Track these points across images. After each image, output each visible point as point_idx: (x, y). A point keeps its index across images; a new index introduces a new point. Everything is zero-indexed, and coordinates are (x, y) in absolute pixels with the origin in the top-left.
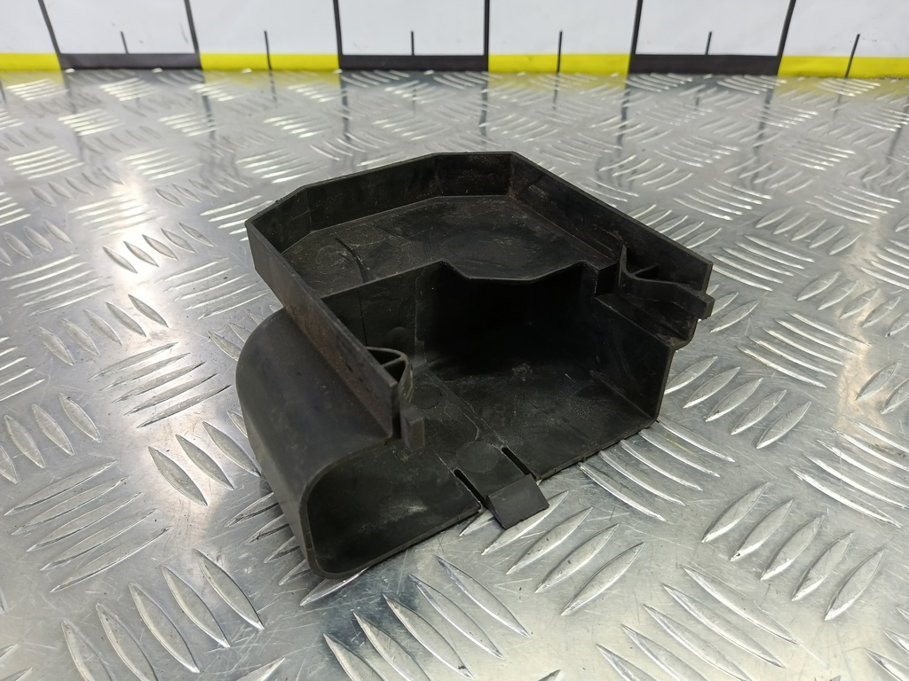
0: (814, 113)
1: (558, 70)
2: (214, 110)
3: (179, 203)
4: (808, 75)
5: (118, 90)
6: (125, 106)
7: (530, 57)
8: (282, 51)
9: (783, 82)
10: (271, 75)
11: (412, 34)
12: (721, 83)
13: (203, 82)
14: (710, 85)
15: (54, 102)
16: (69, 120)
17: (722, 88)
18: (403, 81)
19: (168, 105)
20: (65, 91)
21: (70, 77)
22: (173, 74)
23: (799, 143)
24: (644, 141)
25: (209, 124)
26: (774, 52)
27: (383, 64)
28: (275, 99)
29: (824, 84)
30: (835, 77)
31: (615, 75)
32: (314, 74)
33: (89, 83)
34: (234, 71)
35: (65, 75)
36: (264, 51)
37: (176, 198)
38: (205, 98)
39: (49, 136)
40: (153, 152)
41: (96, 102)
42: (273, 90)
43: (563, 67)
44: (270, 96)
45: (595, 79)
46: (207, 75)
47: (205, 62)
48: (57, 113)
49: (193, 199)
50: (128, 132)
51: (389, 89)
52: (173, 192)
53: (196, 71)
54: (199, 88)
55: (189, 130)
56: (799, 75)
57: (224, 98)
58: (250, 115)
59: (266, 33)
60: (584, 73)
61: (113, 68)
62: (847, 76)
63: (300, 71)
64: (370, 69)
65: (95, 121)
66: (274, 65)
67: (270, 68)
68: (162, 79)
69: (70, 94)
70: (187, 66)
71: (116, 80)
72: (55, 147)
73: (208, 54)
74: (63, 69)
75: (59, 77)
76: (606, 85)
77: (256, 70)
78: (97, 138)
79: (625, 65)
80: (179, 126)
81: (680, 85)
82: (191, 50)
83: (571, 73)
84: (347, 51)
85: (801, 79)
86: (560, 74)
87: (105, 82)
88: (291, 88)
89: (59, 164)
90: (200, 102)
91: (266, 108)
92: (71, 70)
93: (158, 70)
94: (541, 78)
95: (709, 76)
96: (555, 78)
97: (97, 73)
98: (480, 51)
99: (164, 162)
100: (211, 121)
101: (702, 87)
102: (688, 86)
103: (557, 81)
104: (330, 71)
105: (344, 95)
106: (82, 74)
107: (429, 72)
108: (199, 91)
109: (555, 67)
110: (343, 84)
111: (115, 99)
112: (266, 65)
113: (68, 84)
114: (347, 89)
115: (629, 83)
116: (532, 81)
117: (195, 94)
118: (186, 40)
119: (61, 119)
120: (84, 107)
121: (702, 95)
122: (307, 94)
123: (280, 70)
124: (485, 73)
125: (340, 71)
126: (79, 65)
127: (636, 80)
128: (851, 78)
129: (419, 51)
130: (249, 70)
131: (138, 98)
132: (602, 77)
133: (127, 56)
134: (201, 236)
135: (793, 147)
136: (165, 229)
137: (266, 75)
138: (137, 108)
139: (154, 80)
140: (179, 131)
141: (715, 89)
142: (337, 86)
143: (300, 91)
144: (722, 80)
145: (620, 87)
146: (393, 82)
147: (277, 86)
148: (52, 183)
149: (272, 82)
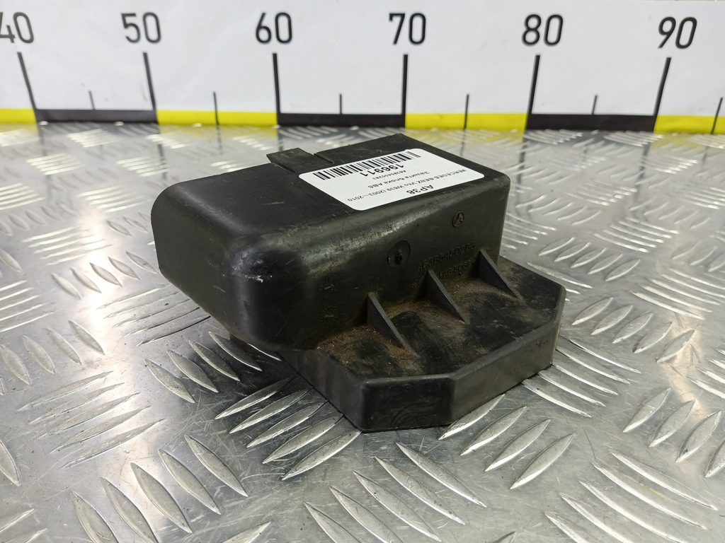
0: (695, 162)
1: (465, 127)
2: (167, 155)
3: (128, 234)
4: (680, 132)
5: (85, 138)
6: (88, 151)
7: (441, 116)
8: (228, 109)
9: (660, 136)
10: (218, 129)
11: (341, 96)
12: (607, 138)
13: (158, 133)
14: (598, 139)
15: (25, 147)
16: (38, 162)
17: (609, 142)
18: (332, 134)
19: (126, 152)
20: (37, 139)
21: (43, 129)
22: (133, 127)
23: (688, 186)
24: (551, 183)
25: (162, 167)
26: (650, 112)
27: (315, 121)
28: (221, 147)
29: (696, 139)
30: (703, 133)
31: (514, 131)
32: (255, 129)
33: (60, 133)
34: (186, 125)
35: (39, 127)
36: (212, 109)
37: (125, 229)
38: (160, 147)
39: (17, 176)
40: (109, 189)
41: (64, 148)
42: (219, 140)
43: (470, 123)
44: (216, 145)
45: (498, 134)
46: (162, 128)
47: (160, 118)
48: (27, 157)
49: (141, 230)
50: (88, 173)
51: (321, 140)
52: (124, 224)
53: (154, 125)
54: (155, 138)
55: (143, 171)
56: (672, 131)
57: (175, 146)
58: (198, 160)
59: (215, 94)
60: (489, 129)
61: (81, 121)
62: (712, 132)
63: (243, 126)
64: (304, 125)
65: (60, 163)
66: (221, 121)
67: (218, 123)
68: (123, 130)
69: (42, 142)
70: (146, 120)
71: (82, 130)
72: (19, 184)
73: (163, 111)
74: (38, 121)
75: (34, 128)
76: (508, 139)
77: (206, 125)
78: (60, 177)
79: (523, 123)
80: (134, 168)
81: (572, 139)
82: (149, 107)
83: (477, 129)
84: (284, 110)
85: (674, 135)
86: (467, 130)
87: (72, 132)
88: (236, 139)
89: (22, 199)
90: (156, 149)
91: (213, 154)
92: (44, 123)
93: (120, 124)
94: (451, 133)
95: (595, 132)
96: (462, 132)
97: (67, 126)
98: (398, 111)
99: (117, 198)
100: (163, 164)
101: (591, 140)
102: (579, 140)
103: (464, 135)
104: (269, 126)
105: (281, 145)
106: (54, 126)
107: (355, 128)
108: (155, 141)
109: (462, 125)
110: (280, 136)
111: (79, 146)
112: (213, 120)
113: (41, 133)
114: (284, 140)
115: (527, 137)
116: (444, 135)
117: (150, 142)
118: (145, 98)
119: (30, 161)
120: (52, 152)
121: (593, 147)
122: (250, 144)
123: (226, 125)
124: (402, 129)
125: (277, 127)
126: (52, 119)
127: (533, 135)
128: (716, 134)
129: (346, 111)
130: (199, 125)
131: (101, 146)
132: (505, 132)
133: (94, 112)
134: (146, 264)
135: (684, 189)
136: (112, 257)
137: (214, 129)
138: (100, 153)
139: (116, 131)
140: (134, 172)
141: (602, 142)
142: (275, 138)
143: (243, 141)
144: (607, 135)
145: (520, 140)
146: (324, 136)
147: (223, 137)
148: (12, 215)
149: (219, 134)
